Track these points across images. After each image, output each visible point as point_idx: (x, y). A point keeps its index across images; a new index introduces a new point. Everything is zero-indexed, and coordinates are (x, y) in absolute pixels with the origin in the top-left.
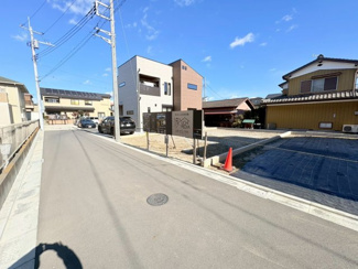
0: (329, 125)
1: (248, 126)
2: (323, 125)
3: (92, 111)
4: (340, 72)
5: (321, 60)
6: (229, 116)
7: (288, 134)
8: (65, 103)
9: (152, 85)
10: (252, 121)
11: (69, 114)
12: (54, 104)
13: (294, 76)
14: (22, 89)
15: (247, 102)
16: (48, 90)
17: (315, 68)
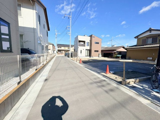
0: (151, 58)
2: (149, 58)
3: (69, 51)
6: (112, 53)
8: (63, 48)
9: (83, 43)
11: (63, 52)
12: (60, 49)
14: (53, 45)
16: (59, 45)
17: (148, 33)
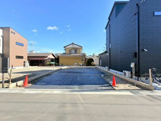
1: (52, 65)
2: (75, 64)
4: (77, 48)
5: (73, 44)
6: (44, 61)
7: (66, 67)
10: (54, 63)
13: (67, 47)
15: (53, 55)
